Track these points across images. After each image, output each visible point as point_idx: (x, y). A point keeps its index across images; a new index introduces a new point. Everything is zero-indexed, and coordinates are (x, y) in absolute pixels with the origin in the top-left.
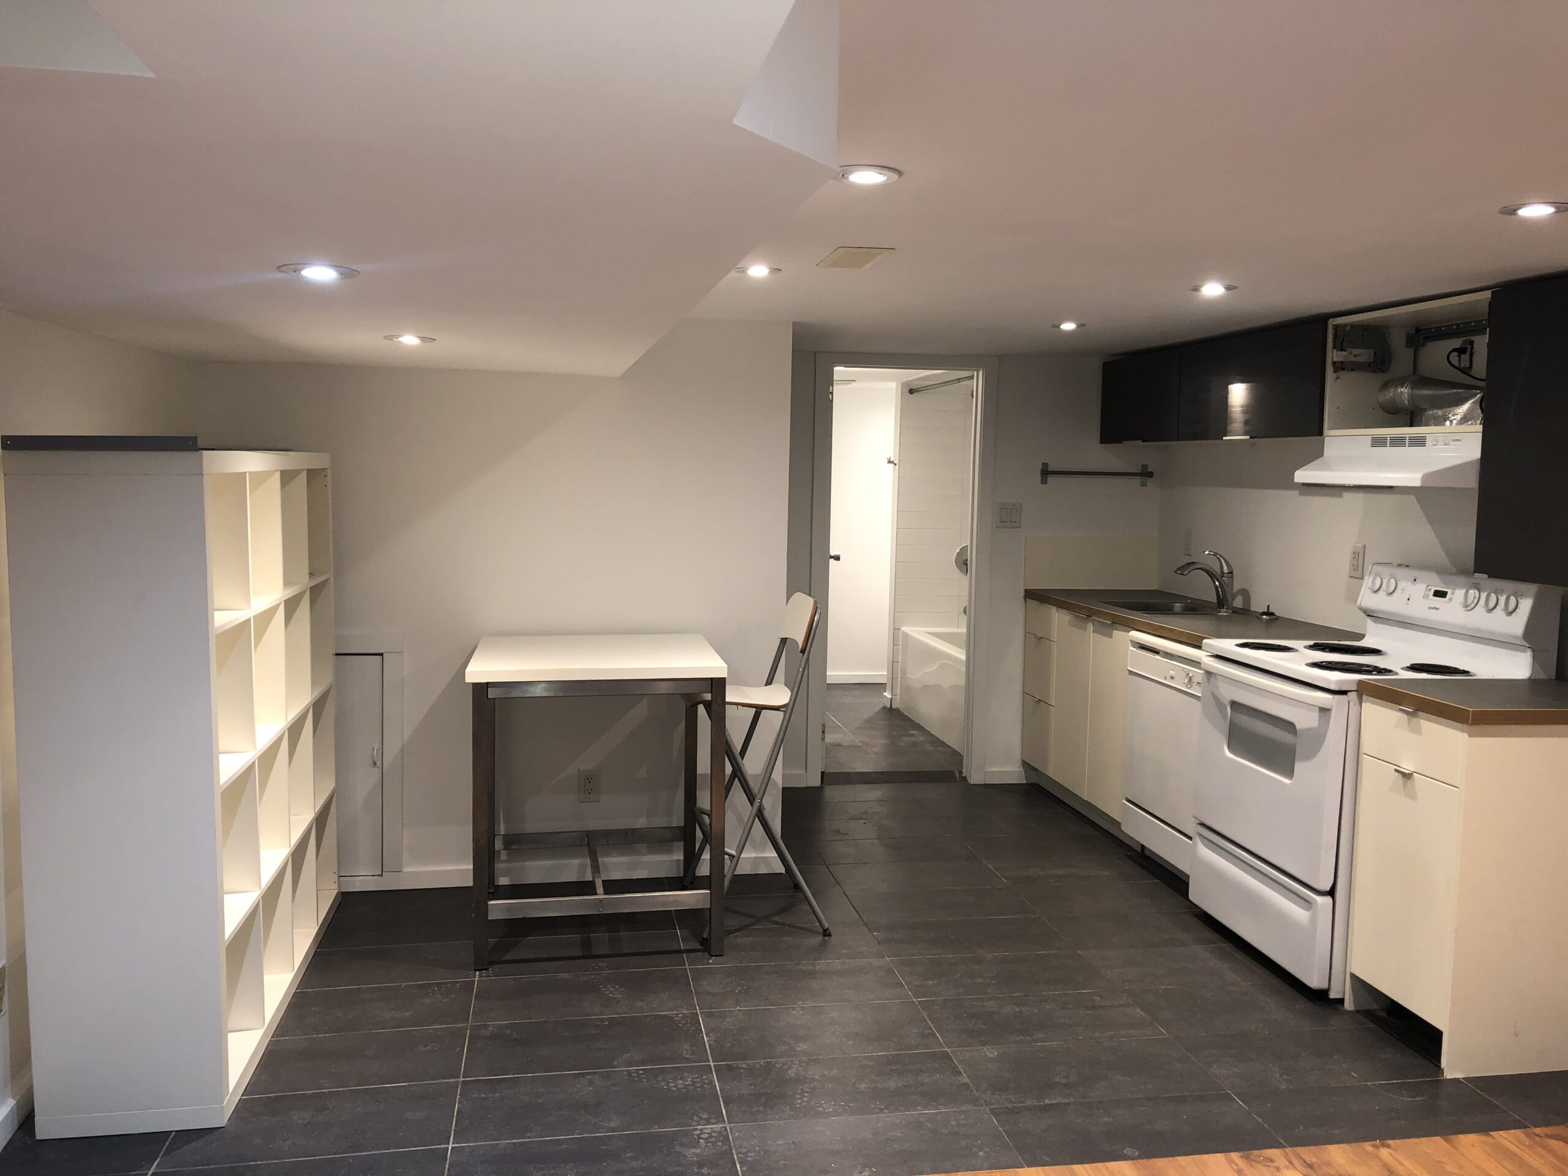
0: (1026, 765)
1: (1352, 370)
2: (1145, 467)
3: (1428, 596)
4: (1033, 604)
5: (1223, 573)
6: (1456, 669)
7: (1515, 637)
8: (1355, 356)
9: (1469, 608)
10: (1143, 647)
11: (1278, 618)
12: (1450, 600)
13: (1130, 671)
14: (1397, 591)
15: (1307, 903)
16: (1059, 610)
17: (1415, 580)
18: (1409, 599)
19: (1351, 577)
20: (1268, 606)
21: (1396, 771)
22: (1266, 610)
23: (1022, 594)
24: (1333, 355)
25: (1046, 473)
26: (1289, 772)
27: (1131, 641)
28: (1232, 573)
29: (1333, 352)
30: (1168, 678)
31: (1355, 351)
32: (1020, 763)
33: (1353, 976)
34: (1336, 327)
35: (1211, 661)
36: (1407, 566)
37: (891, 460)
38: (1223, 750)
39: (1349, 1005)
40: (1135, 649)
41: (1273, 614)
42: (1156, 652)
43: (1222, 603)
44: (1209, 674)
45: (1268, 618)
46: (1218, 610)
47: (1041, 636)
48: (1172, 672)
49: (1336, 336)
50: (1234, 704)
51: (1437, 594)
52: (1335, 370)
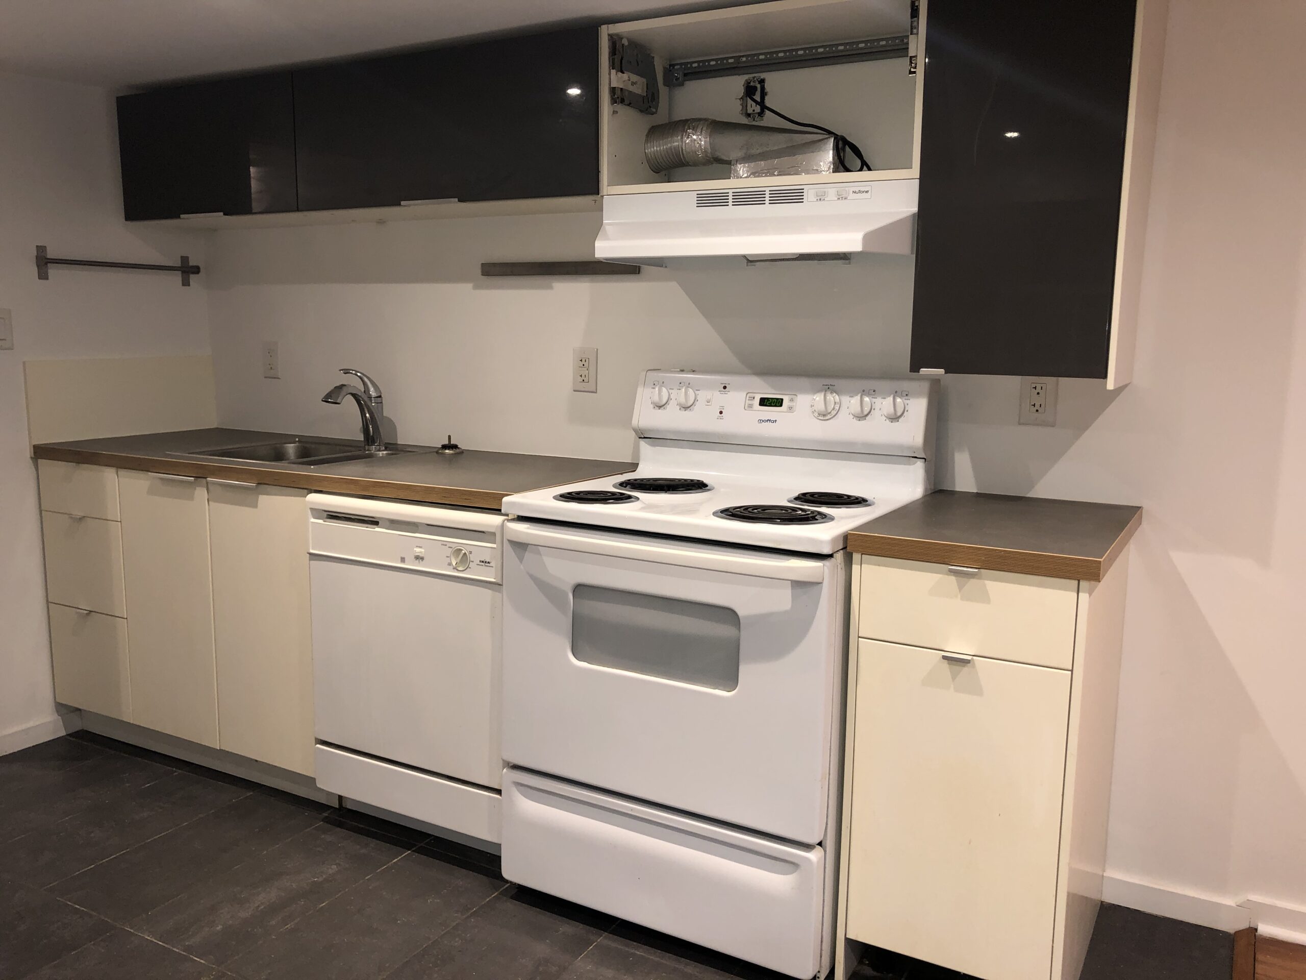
0: (63, 709)
1: (629, 105)
2: (185, 259)
3: (751, 406)
4: (53, 469)
5: (370, 397)
7: (910, 448)
9: (829, 417)
10: (334, 516)
11: (462, 452)
12: (790, 408)
13: (310, 554)
14: (697, 403)
15: (792, 865)
16: (122, 472)
17: (725, 388)
18: (721, 413)
19: (574, 391)
20: (449, 437)
21: (944, 657)
22: (446, 442)
23: (28, 453)
24: (609, 79)
25: (44, 262)
26: (730, 678)
27: (311, 509)
28: (380, 397)
29: (610, 74)
30: (409, 557)
32: (51, 709)
33: (852, 944)
34: (615, 41)
35: (528, 528)
36: (694, 371)
38: (567, 656)
40: (321, 521)
41: (455, 447)
42: (373, 522)
43: (370, 439)
44: (520, 546)
45: (451, 452)
46: (367, 447)
47: (83, 514)
48: (418, 550)
49: (613, 51)
50: (580, 589)
51: (764, 402)
52: (614, 101)
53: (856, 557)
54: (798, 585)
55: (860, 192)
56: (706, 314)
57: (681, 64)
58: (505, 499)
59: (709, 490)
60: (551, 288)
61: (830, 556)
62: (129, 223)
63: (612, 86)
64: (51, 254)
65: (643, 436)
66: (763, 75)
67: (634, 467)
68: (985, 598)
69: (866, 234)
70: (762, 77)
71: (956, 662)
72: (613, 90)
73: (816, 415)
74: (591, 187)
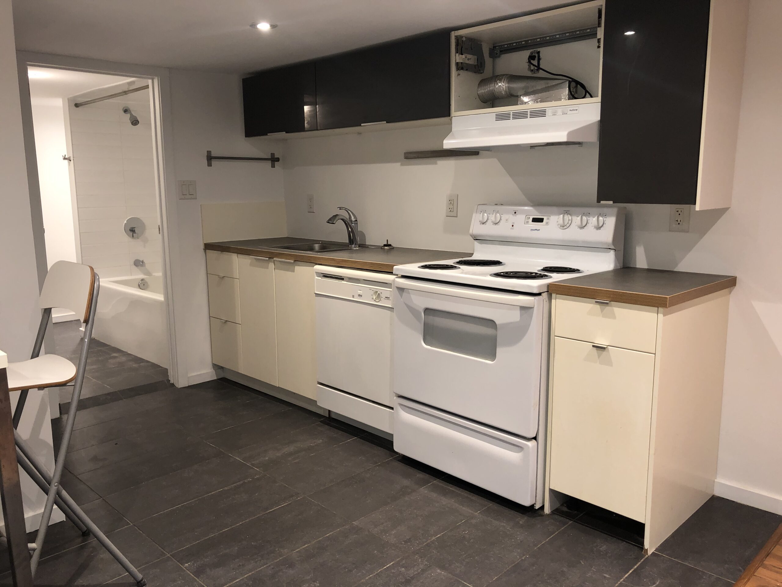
0: (217, 367)
1: (467, 70)
2: (273, 155)
3: (528, 222)
4: (212, 254)
5: (352, 221)
6: (570, 269)
7: (606, 243)
8: (468, 59)
9: (565, 227)
10: (326, 276)
11: (393, 248)
12: (547, 223)
13: (316, 294)
14: (501, 221)
15: (520, 448)
16: (239, 255)
17: (515, 213)
18: (513, 226)
19: (447, 216)
20: (387, 240)
21: (593, 346)
22: (386, 243)
23: (202, 247)
24: (455, 58)
25: (210, 158)
26: (492, 355)
27: (316, 272)
28: (356, 221)
29: (455, 55)
30: (356, 296)
31: (469, 56)
32: (211, 366)
33: (552, 491)
34: (458, 38)
35: (404, 281)
36: (502, 205)
37: (66, 157)
38: (421, 344)
39: (547, 510)
40: (320, 278)
41: (390, 245)
42: (341, 278)
43: (352, 241)
44: (401, 290)
45: (388, 248)
46: (350, 246)
47: (223, 276)
48: (359, 292)
49: (457, 45)
50: (427, 311)
51: (535, 220)
52: (458, 69)
53: (554, 295)
54: (523, 308)
55: (573, 110)
56: (511, 175)
57: (499, 46)
58: (395, 267)
59: (502, 265)
60: (436, 164)
61: (539, 294)
62: (247, 138)
63: (457, 62)
64: (213, 154)
65: (476, 239)
66: (539, 50)
67: (471, 255)
68: (613, 317)
69: (569, 132)
70: (538, 51)
71: (600, 348)
72: (457, 64)
73: (559, 226)
74: (446, 112)
